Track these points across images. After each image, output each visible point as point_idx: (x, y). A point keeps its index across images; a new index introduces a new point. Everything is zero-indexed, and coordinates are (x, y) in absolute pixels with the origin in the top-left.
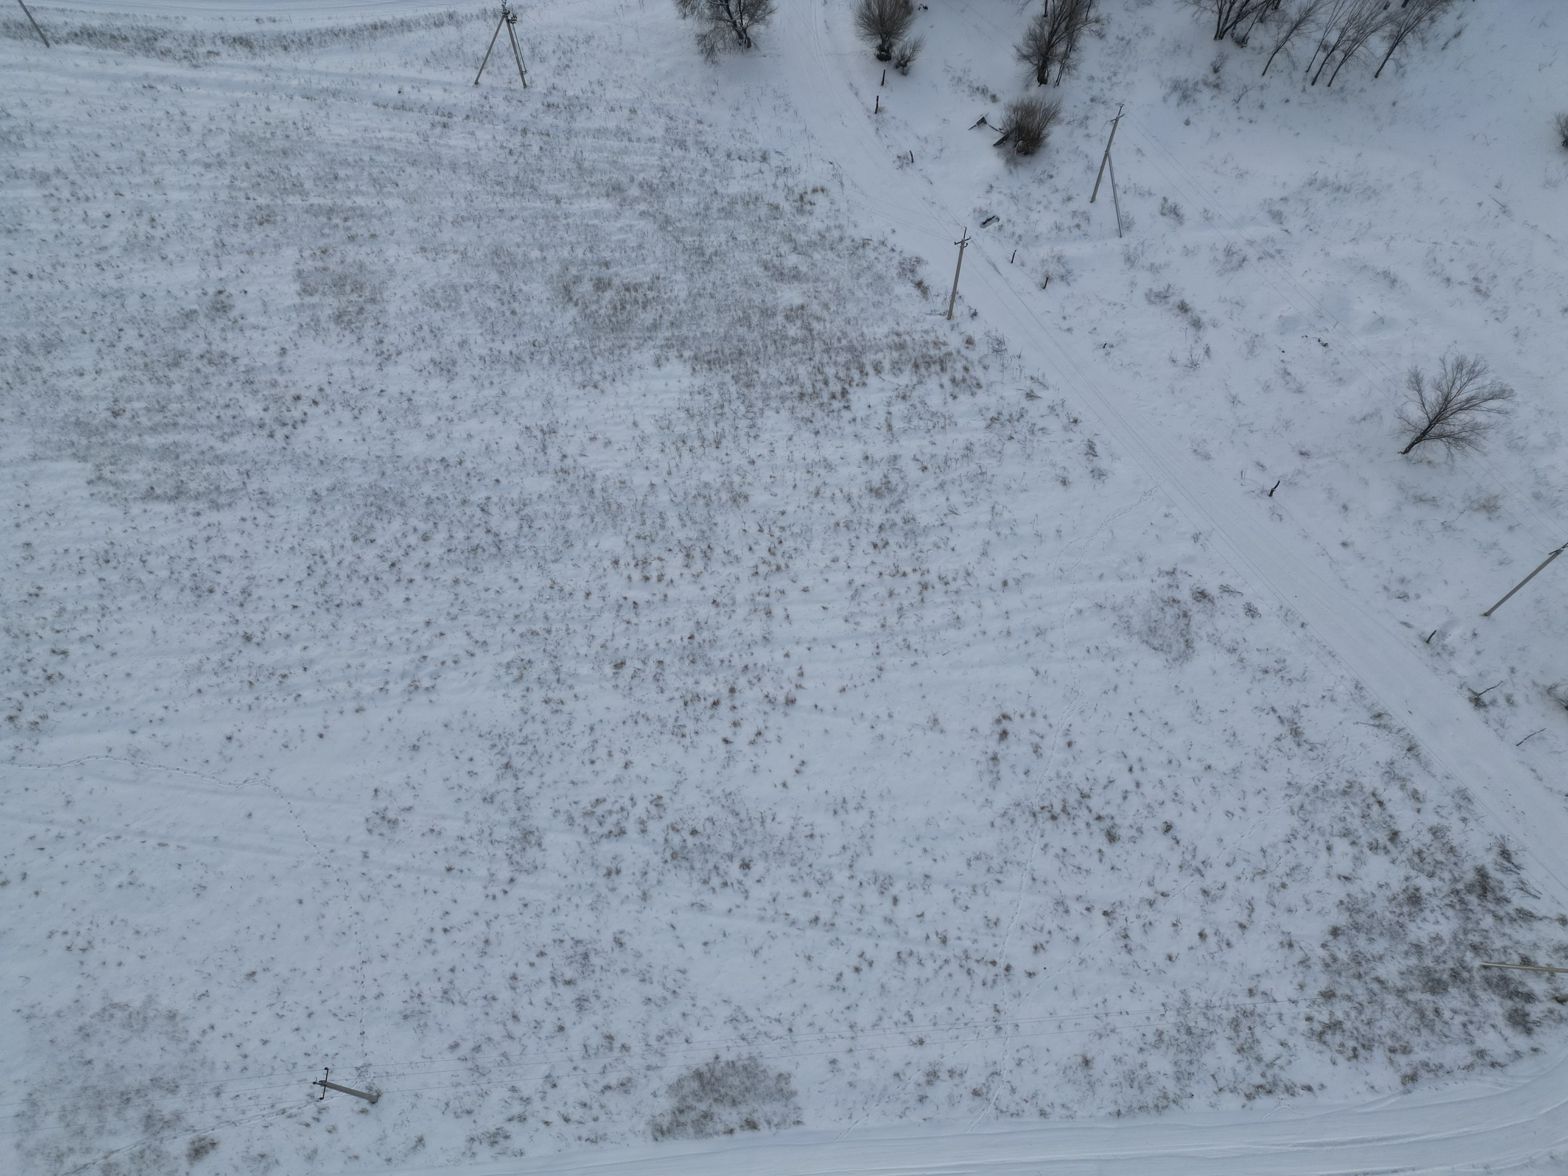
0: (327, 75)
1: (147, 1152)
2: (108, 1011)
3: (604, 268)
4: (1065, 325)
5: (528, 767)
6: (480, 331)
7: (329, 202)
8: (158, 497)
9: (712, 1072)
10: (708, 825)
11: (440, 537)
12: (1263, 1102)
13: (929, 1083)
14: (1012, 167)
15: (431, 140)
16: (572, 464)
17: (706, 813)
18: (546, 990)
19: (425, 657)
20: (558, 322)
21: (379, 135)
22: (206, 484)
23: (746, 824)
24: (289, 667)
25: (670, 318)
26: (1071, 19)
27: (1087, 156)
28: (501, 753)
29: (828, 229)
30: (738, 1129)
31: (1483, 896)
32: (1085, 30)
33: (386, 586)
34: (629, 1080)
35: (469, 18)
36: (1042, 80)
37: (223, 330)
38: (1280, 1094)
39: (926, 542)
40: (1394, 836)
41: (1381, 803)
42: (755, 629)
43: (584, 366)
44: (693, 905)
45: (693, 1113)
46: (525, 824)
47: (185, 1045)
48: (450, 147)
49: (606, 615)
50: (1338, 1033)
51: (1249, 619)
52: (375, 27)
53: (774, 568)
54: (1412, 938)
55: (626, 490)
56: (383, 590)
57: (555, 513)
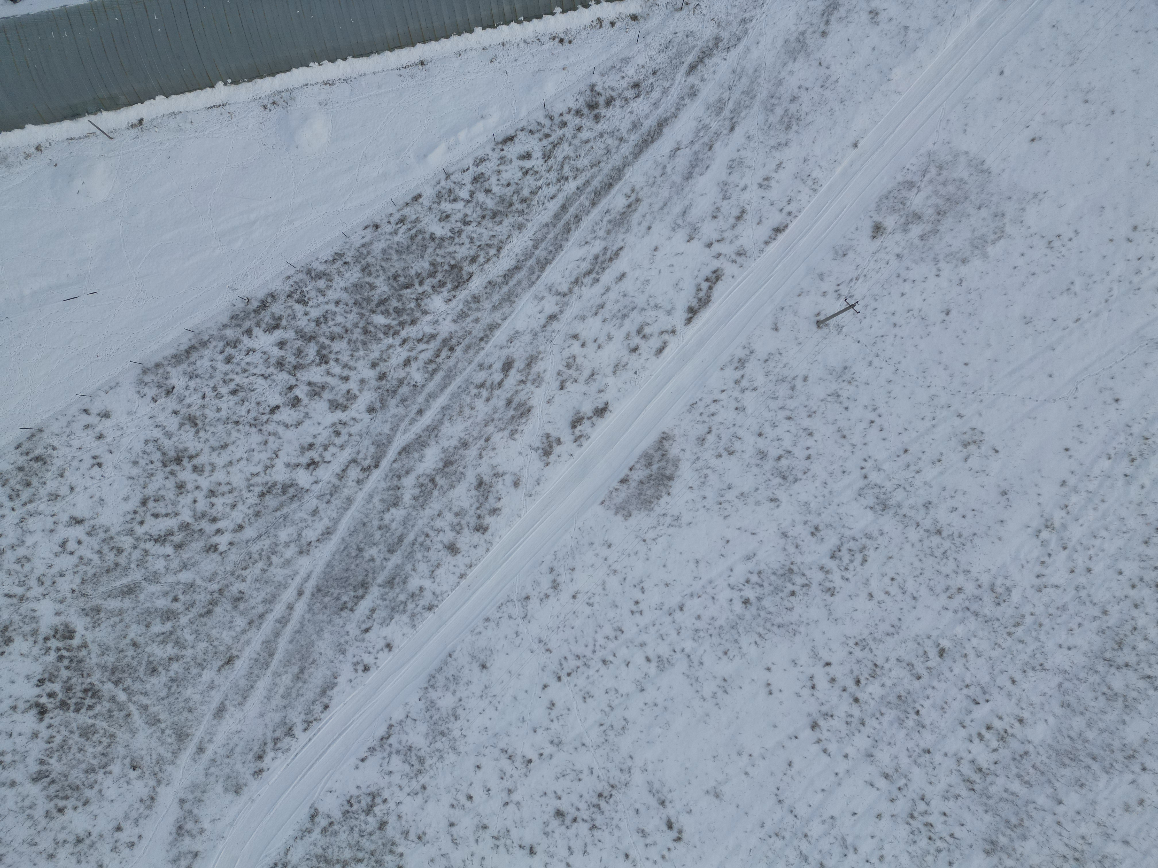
2: (1000, 235)
5: (926, 543)
9: (665, 486)
10: (789, 605)
12: (382, 731)
13: (554, 581)
16: (1133, 768)
17: (798, 610)
19: (1065, 548)
23: (768, 625)
24: (1137, 467)
30: (629, 473)
33: (1144, 568)
38: (376, 743)
42: (884, 756)
44: (755, 555)
45: (657, 460)
47: (941, 257)
49: (987, 678)
50: (365, 807)
53: (916, 814)
55: (1073, 781)
56: (1143, 564)
57: (1100, 719)
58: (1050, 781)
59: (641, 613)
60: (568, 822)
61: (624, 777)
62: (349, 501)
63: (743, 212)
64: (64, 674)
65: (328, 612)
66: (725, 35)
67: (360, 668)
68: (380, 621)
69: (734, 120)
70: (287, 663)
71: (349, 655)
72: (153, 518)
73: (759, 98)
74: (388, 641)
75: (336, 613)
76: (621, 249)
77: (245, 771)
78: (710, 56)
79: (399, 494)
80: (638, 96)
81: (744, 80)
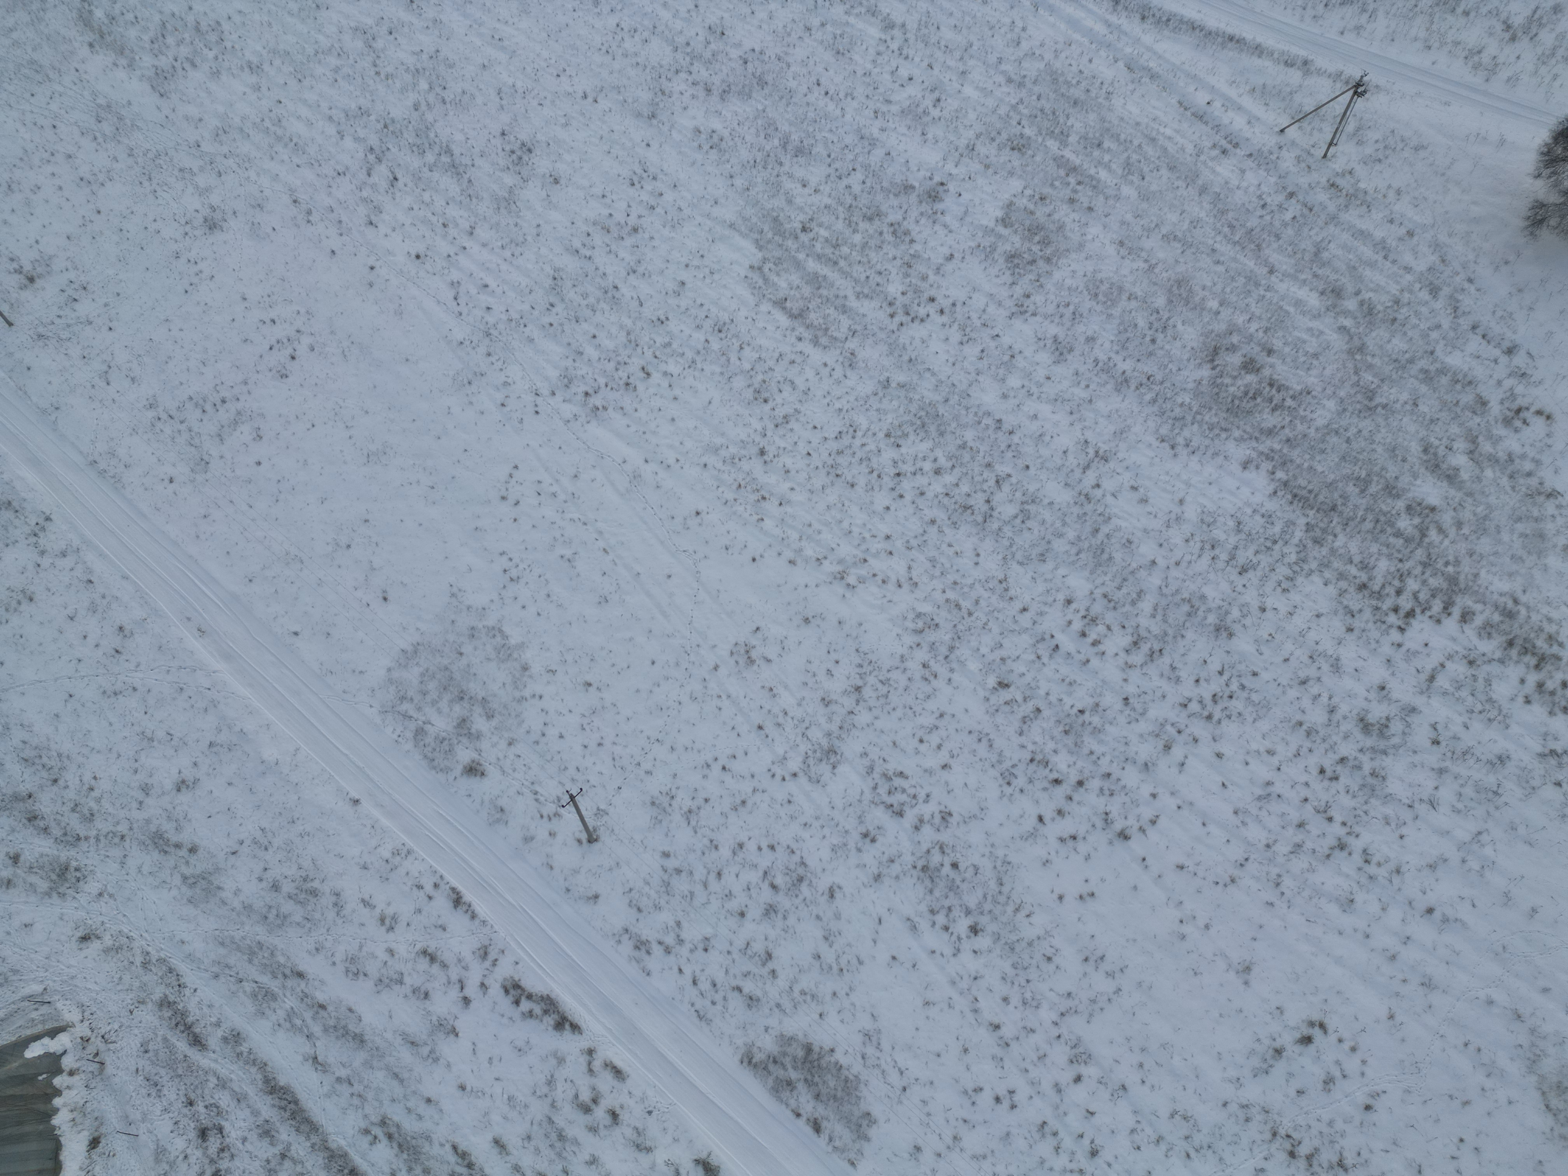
0: (1160, 57)
1: (446, 742)
2: (497, 631)
3: (1265, 353)
6: (1112, 338)
7: (1078, 162)
8: (784, 309)
9: (820, 1057)
11: (949, 479)
15: (1202, 158)
16: (1099, 496)
17: (977, 860)
18: (754, 877)
19: (865, 561)
20: (1185, 373)
21: (1162, 130)
22: (821, 321)
23: (1002, 899)
24: (772, 494)
25: (1291, 435)
28: (861, 676)
29: (1523, 456)
30: (804, 1118)
33: (881, 486)
34: (758, 1000)
35: (1319, 72)
37: (922, 214)
39: (1377, 808)
42: (1145, 750)
43: (1177, 424)
44: (908, 919)
45: (782, 1072)
46: (837, 743)
47: (517, 694)
48: (1214, 171)
49: (1025, 637)
52: (1231, 38)
53: (1206, 713)
55: (1127, 550)
56: (877, 488)
57: (1052, 525)
58: (1133, 572)
59: (1011, 1092)
61: (1257, 1116)
63: (425, 952)
66: (159, 992)
69: (288, 972)
73: (261, 938)
76: (455, 1148)
78: (184, 1014)
80: (220, 1130)
81: (232, 961)
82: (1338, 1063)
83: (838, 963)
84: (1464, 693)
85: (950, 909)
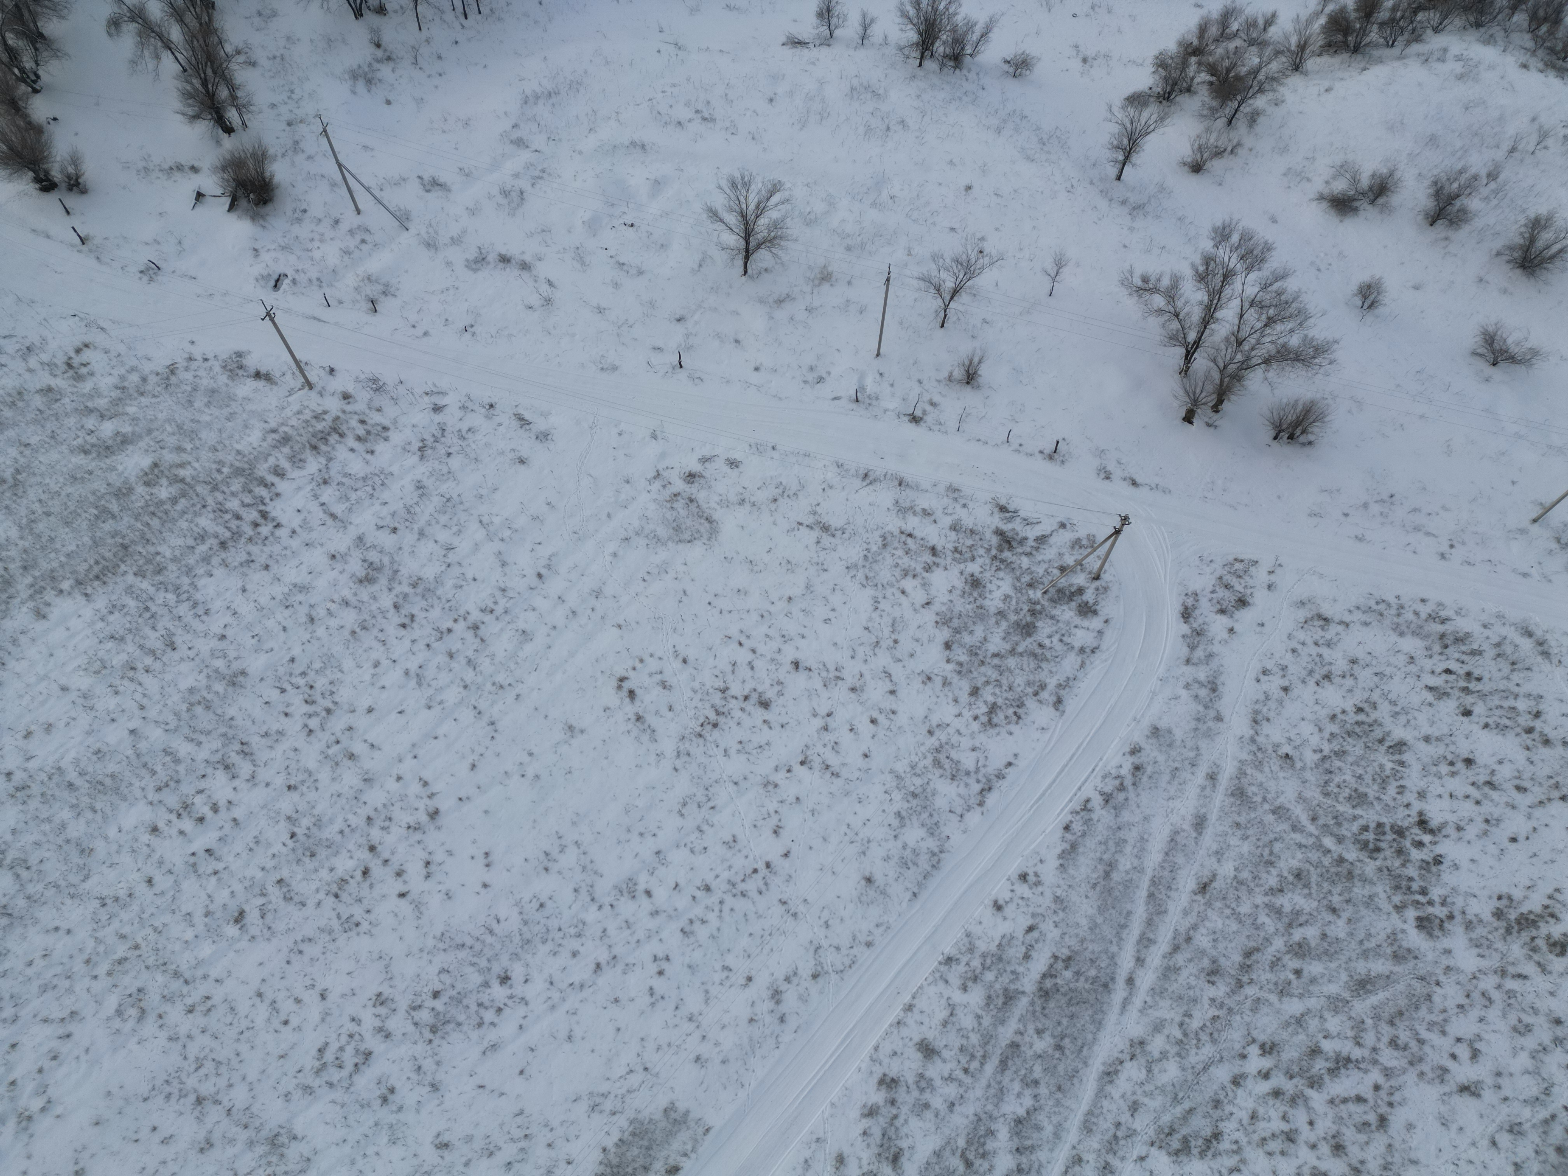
4: (419, 331)
5: (222, 1083)
9: (609, 1165)
10: (444, 977)
12: (992, 799)
13: (778, 1002)
14: (261, 222)
16: (24, 775)
17: (434, 969)
19: (13, 1083)
23: (478, 946)
26: (212, 63)
27: (323, 176)
28: (182, 1095)
29: (122, 378)
31: (1011, 547)
32: (233, 66)
36: (229, 130)
38: (997, 784)
39: (446, 589)
40: (933, 550)
41: (910, 535)
42: (350, 778)
44: (484, 1053)
46: (264, 1133)
49: (185, 885)
50: (998, 711)
51: (736, 470)
53: (324, 714)
54: (993, 610)
55: (108, 757)
57: (45, 834)
58: (138, 756)
59: (655, 959)
60: (754, 697)
61: (686, 746)
62: (1087, 1128)
64: (1411, 871)
65: (1087, 954)
67: (1031, 878)
68: (1015, 942)
70: (1128, 884)
71: (1049, 896)
72: (1363, 1095)
74: (1000, 914)
75: (1076, 953)
77: (1151, 753)
79: (1016, 1139)
82: (651, 675)
83: (519, 1140)
84: (353, 496)
85: (480, 1005)
